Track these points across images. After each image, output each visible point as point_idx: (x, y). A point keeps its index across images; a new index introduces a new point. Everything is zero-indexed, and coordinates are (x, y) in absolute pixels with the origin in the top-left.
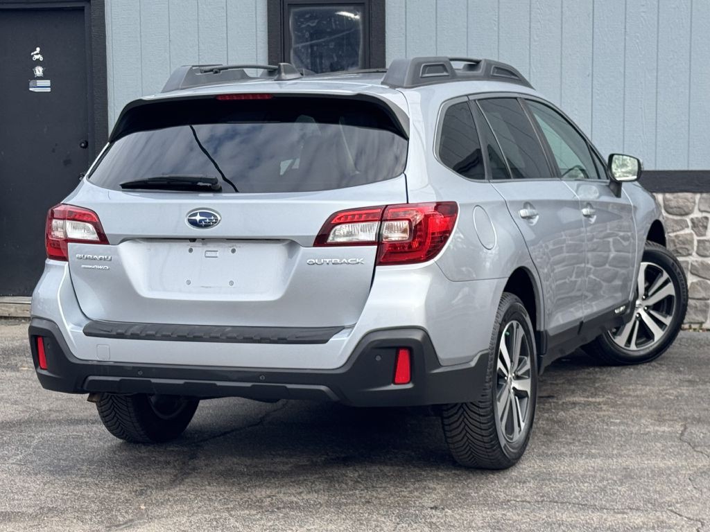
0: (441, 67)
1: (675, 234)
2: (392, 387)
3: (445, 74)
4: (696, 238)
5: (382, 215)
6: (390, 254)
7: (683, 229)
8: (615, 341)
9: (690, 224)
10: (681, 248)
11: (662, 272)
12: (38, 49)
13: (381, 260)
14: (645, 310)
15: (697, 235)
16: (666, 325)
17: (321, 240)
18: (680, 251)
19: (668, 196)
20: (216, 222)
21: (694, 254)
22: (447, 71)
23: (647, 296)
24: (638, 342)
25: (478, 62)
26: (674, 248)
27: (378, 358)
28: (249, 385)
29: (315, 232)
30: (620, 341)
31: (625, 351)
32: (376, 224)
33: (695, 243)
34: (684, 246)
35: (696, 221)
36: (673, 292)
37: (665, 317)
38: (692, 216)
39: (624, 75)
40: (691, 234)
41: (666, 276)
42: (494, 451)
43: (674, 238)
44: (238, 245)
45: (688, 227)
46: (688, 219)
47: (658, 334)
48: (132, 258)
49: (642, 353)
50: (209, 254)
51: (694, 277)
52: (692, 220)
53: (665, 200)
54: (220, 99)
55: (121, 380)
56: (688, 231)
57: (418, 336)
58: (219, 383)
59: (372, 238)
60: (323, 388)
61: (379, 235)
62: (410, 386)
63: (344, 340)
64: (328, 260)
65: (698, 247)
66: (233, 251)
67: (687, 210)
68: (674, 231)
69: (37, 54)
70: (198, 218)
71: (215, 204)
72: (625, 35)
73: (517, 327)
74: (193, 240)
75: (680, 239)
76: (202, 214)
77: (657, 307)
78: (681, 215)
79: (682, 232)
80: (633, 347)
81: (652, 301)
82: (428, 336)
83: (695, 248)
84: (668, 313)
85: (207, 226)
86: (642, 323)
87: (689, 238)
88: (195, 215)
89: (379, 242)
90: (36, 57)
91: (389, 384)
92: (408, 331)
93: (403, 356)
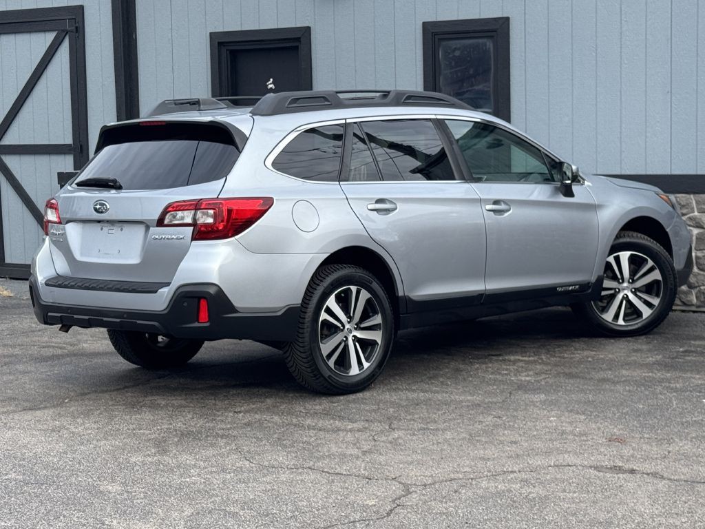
2: (196, 324)
5: (196, 206)
6: (203, 233)
8: (603, 316)
11: (647, 260)
12: (271, 80)
13: (194, 238)
14: (632, 292)
16: (655, 306)
17: (160, 223)
20: (107, 210)
22: (329, 101)
24: (626, 319)
25: (389, 92)
27: (185, 304)
28: (118, 320)
29: (156, 217)
30: (608, 316)
31: (612, 326)
32: (193, 212)
36: (660, 278)
37: (653, 298)
41: (651, 264)
44: (125, 225)
48: (73, 232)
49: (631, 328)
50: (110, 232)
55: (61, 316)
57: (212, 290)
58: (105, 319)
59: (189, 220)
60: (156, 324)
61: (194, 219)
62: (208, 324)
63: (166, 292)
64: (164, 237)
66: (122, 230)
69: (271, 84)
70: (98, 207)
71: (106, 197)
74: (99, 222)
76: (101, 204)
77: (644, 289)
80: (621, 322)
82: (221, 288)
84: (657, 295)
85: (102, 212)
86: (629, 302)
88: (96, 205)
89: (194, 224)
91: (194, 322)
92: (206, 286)
93: (203, 303)
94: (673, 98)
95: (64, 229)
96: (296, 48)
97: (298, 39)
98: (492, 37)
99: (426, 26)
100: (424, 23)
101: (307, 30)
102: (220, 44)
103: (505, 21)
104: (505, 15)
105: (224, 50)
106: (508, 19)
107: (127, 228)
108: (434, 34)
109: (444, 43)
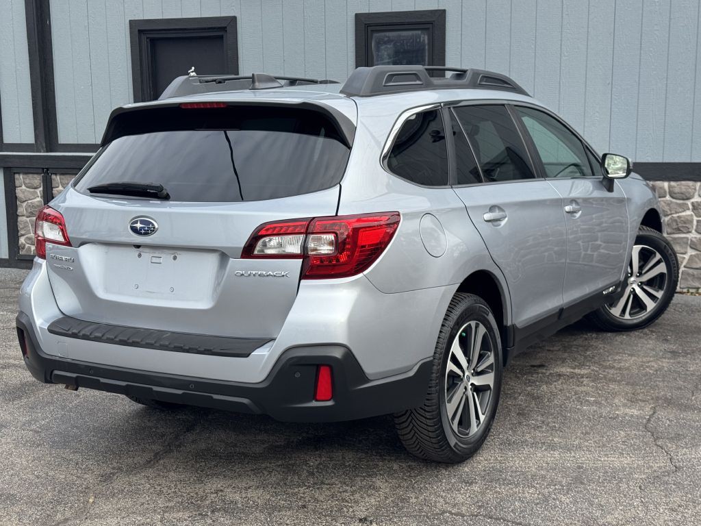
0: (413, 76)
1: (677, 215)
2: (314, 404)
3: (418, 82)
4: (695, 219)
5: (307, 227)
6: (315, 268)
7: (684, 211)
8: (611, 311)
9: (691, 207)
10: (683, 227)
11: (655, 253)
12: (193, 68)
13: (304, 275)
14: (639, 286)
15: (697, 216)
16: (658, 298)
17: (248, 252)
18: (681, 229)
19: (673, 183)
20: (153, 230)
21: (693, 231)
22: (420, 80)
23: (641, 274)
24: (632, 312)
25: (465, 71)
26: (676, 227)
27: (298, 375)
28: (180, 392)
29: (242, 242)
30: (616, 311)
31: (621, 320)
32: (302, 237)
33: (695, 223)
34: (684, 225)
35: (695, 204)
36: (665, 271)
37: (658, 291)
38: (692, 200)
39: (639, 83)
40: (692, 215)
41: (658, 256)
42: (443, 450)
43: (677, 218)
44: (179, 252)
45: (689, 209)
46: (689, 203)
47: (651, 305)
48: (90, 259)
49: (635, 321)
50: (154, 260)
51: (694, 250)
52: (693, 203)
53: (670, 187)
54: (183, 107)
56: (689, 213)
57: (338, 353)
59: (296, 249)
60: (245, 401)
61: (304, 248)
62: (330, 403)
63: (265, 355)
64: (254, 273)
65: (697, 226)
66: (175, 258)
67: (688, 196)
68: (676, 213)
69: (192, 72)
70: (139, 225)
71: (154, 212)
72: (641, 50)
73: (477, 326)
74: (138, 246)
75: (682, 219)
76: (142, 222)
77: (650, 283)
78: (683, 199)
79: (684, 214)
80: (627, 316)
81: (645, 278)
82: (350, 351)
83: (694, 227)
84: (661, 288)
85: (146, 234)
86: (636, 296)
87: (689, 218)
88: (136, 222)
89: (304, 255)
90: (192, 74)
91: (310, 401)
92: (328, 348)
93: (325, 373)
94: (614, 90)
95: (77, 253)
96: (221, 37)
97: (224, 29)
98: (428, 29)
99: (358, 17)
100: (356, 15)
101: (233, 20)
102: (140, 31)
103: (442, 13)
104: (441, 8)
105: (144, 37)
106: (444, 11)
107: (183, 257)
108: (368, 26)
109: (376, 35)
